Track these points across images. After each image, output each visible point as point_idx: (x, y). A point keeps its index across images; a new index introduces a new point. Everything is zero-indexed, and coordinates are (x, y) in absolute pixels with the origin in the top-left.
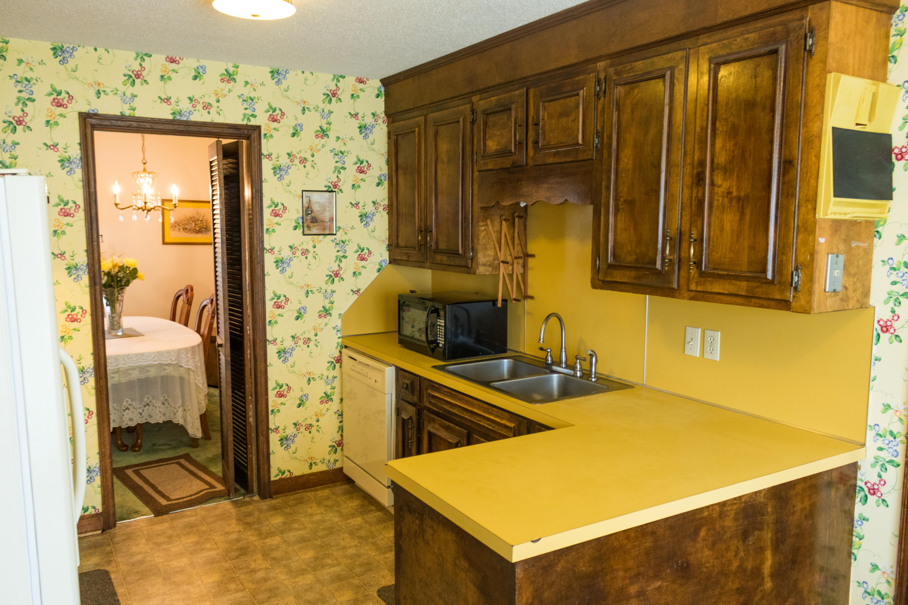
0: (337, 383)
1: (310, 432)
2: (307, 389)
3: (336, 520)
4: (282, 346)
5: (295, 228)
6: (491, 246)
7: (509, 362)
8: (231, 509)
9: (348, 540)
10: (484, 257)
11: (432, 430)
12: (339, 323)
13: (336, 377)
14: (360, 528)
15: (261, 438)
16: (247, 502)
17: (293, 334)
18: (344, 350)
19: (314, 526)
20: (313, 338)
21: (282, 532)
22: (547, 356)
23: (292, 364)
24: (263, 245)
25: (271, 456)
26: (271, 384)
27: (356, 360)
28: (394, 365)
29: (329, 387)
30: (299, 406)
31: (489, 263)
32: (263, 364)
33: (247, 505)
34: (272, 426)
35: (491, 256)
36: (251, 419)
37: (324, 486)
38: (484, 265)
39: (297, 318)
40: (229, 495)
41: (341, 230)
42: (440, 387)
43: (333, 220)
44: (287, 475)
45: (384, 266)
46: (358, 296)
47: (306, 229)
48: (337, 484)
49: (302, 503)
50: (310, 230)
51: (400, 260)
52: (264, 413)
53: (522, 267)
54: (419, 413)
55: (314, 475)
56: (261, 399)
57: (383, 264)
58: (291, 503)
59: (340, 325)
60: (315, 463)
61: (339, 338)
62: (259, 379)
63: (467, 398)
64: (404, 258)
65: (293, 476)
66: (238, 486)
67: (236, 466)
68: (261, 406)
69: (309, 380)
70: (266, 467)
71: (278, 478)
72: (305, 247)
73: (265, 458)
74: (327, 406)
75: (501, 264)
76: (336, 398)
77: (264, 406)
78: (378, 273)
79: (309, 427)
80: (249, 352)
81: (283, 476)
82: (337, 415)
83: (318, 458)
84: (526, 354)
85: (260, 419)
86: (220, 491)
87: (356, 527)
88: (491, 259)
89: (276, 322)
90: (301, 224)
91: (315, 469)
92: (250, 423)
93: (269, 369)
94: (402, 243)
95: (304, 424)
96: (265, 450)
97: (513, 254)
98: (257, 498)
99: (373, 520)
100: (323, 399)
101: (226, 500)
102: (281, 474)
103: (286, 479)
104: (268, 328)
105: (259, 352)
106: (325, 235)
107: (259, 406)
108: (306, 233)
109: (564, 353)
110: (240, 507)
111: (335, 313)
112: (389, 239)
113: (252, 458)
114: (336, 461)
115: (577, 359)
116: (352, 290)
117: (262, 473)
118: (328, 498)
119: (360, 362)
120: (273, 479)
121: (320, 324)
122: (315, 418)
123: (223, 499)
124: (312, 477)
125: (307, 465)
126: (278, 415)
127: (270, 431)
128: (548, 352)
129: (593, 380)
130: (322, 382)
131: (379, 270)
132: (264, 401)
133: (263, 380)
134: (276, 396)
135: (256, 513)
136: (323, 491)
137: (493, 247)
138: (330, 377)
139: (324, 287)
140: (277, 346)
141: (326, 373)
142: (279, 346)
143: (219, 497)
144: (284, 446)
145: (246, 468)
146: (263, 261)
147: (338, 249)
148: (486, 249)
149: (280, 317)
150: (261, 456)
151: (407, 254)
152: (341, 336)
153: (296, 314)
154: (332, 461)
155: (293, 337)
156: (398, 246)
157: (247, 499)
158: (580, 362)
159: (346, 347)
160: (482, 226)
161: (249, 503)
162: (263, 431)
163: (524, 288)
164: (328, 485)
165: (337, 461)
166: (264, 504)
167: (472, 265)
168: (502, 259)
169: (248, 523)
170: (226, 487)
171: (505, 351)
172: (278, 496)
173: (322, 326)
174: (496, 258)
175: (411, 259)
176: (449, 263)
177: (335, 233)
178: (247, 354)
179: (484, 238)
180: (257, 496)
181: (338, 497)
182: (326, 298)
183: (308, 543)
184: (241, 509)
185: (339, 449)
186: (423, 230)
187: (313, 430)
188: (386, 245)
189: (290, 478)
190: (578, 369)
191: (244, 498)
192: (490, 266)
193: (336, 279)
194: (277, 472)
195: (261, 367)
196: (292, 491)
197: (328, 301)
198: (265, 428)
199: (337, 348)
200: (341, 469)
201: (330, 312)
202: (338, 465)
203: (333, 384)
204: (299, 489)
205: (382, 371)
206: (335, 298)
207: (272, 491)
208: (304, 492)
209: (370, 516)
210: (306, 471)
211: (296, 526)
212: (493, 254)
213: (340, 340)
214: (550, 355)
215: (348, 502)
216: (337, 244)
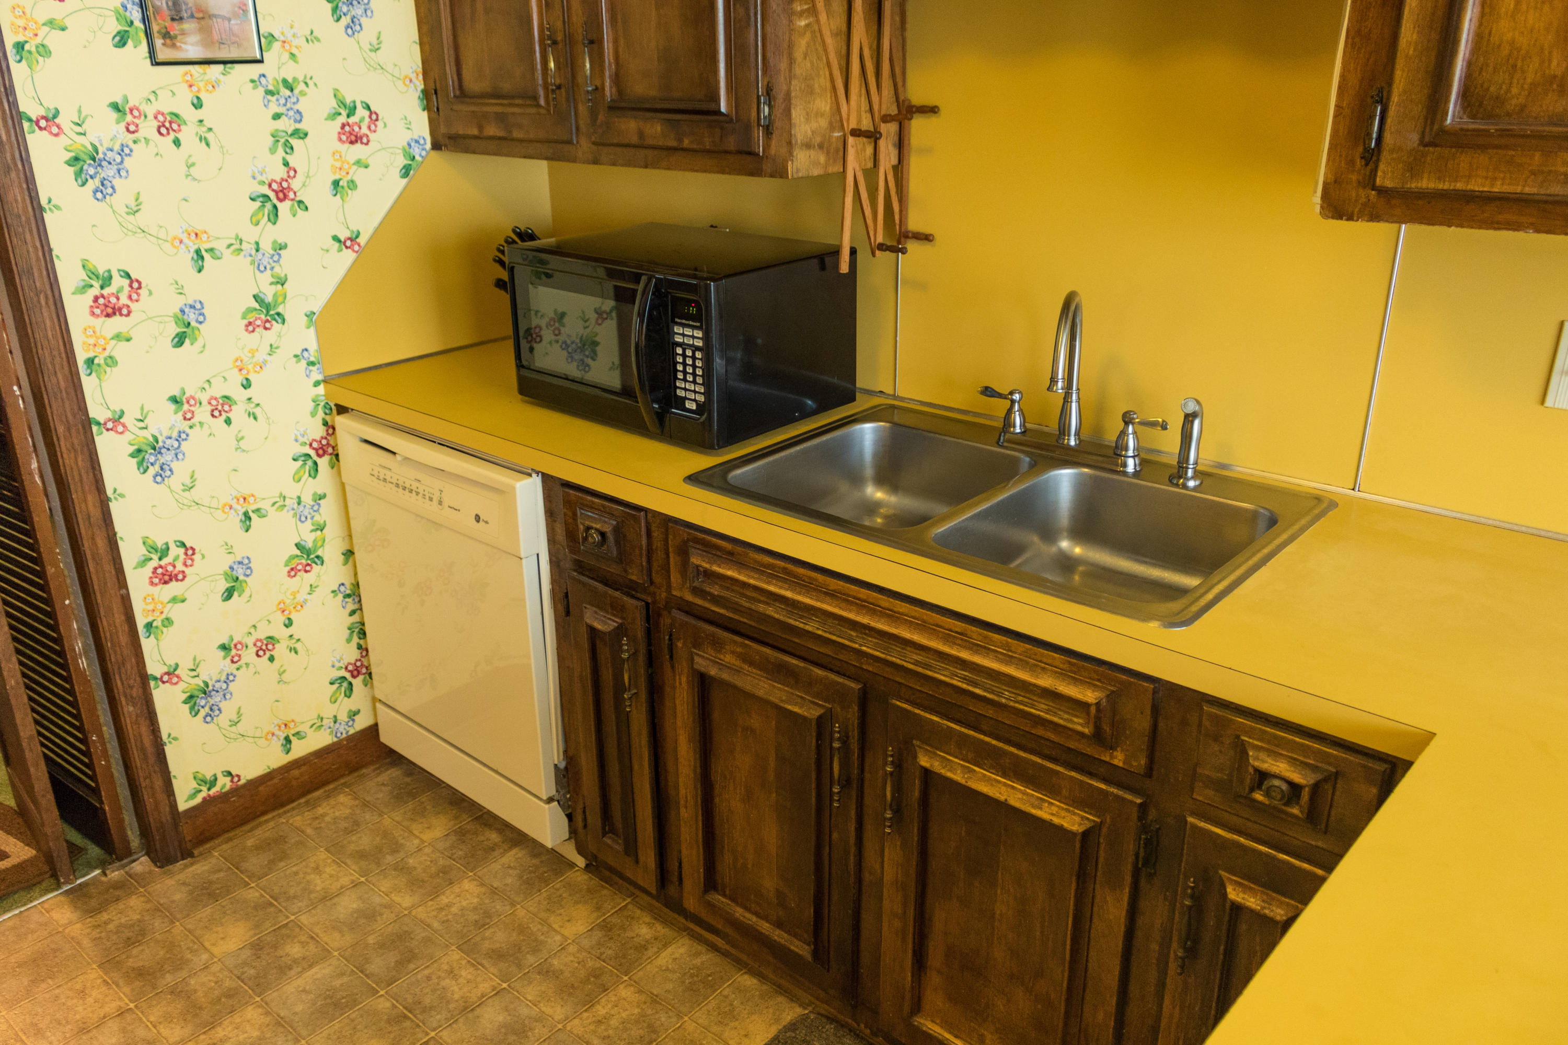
0: (329, 512)
1: (271, 659)
2: (245, 544)
3: (406, 900)
4: (144, 433)
5: (122, 40)
6: (822, 80)
7: (876, 430)
8: (71, 923)
9: (466, 973)
10: (808, 120)
11: (713, 671)
12: (310, 340)
13: (322, 497)
14: (484, 920)
15: (129, 710)
16: (118, 885)
17: (176, 392)
18: (340, 421)
19: (349, 939)
20: (239, 394)
21: (260, 985)
22: (1010, 411)
23: (188, 482)
24: (14, 104)
25: (169, 750)
26: (130, 552)
27: (394, 453)
28: (537, 473)
29: (308, 525)
30: (229, 594)
31: (818, 139)
32: (92, 499)
33: (118, 899)
34: (154, 667)
35: (822, 115)
36: (83, 663)
37: (331, 786)
38: (808, 146)
39: (180, 340)
40: (55, 876)
41: (277, 46)
42: (739, 549)
43: (245, 11)
44: (224, 784)
45: (418, 158)
46: (354, 255)
47: (158, 42)
48: (364, 771)
49: (284, 856)
50: (174, 46)
51: (476, 137)
52: (124, 639)
53: (894, 145)
54: (651, 615)
55: (299, 767)
56: (106, 601)
57: (416, 151)
58: (254, 863)
59: (313, 346)
60: (297, 734)
61: (317, 384)
62: (87, 545)
63: (863, 593)
64: (492, 130)
65: (242, 782)
66: (75, 837)
67: (57, 786)
68: (111, 622)
69: (247, 516)
70: (158, 783)
71: (198, 799)
72: (166, 105)
73: (152, 759)
74: (310, 578)
75: (851, 140)
76: (332, 552)
77: (119, 618)
78: (405, 181)
79: (265, 647)
80: (34, 465)
81: (212, 792)
82: (340, 596)
83: (303, 717)
84: (902, 399)
85: (113, 658)
86: (20, 868)
87: (473, 917)
88: (823, 123)
89: (111, 361)
90: (139, 24)
91: (300, 749)
92: (82, 673)
93: (115, 508)
94: (473, 84)
95: (250, 641)
96: (147, 741)
97: (876, 107)
98: (142, 864)
99: (509, 881)
100: (296, 561)
101: (48, 891)
102: (204, 789)
103: (223, 797)
104: (89, 383)
105: (71, 462)
106: (225, 62)
107: (104, 623)
108: (162, 55)
109: (1074, 405)
110: (98, 910)
111: (294, 311)
112: (426, 73)
113: (108, 766)
114: (353, 714)
115: (1127, 423)
116: (336, 239)
117: (149, 802)
118: (355, 825)
119: (406, 459)
120: (183, 806)
121: (253, 352)
122: (282, 619)
123: (37, 890)
124: (296, 773)
125: (277, 745)
126: (169, 634)
127: (152, 683)
128: (1013, 402)
129: (1191, 484)
130: (287, 517)
131: (406, 171)
132: (117, 607)
133: (101, 543)
134: (152, 583)
135: (157, 923)
136: (332, 802)
137: (828, 85)
138: (307, 499)
139: (250, 234)
140: (128, 436)
141: (293, 490)
142: (136, 435)
143: (23, 889)
144: (203, 712)
145: (96, 791)
146: (25, 160)
147: (274, 108)
148: (810, 91)
149: (124, 344)
150: (136, 755)
151: (501, 118)
152: (320, 377)
153: (173, 329)
154: (343, 717)
155: (174, 400)
156: (463, 94)
157: (115, 874)
158: (1135, 433)
159: (342, 410)
160: (802, 13)
161: (122, 888)
162: (131, 687)
163: (901, 211)
164: (342, 781)
165: (357, 713)
166: (170, 882)
167: (767, 146)
168: (853, 125)
169: (140, 973)
170: (39, 850)
171: (849, 397)
172: (208, 846)
173: (261, 356)
174: (837, 120)
175: (517, 134)
176: (673, 143)
177: (258, 57)
178: (31, 473)
179: (806, 55)
180: (145, 859)
181: (381, 815)
182: (260, 268)
183: (353, 1014)
184: (105, 916)
185: (358, 682)
186: (559, 38)
187: (280, 650)
188: (418, 93)
189: (236, 791)
190: (1130, 453)
191: (105, 874)
192: (821, 146)
193: (284, 208)
194: (194, 784)
195: (84, 505)
196: (244, 822)
197: (267, 277)
198: (135, 681)
199: (313, 414)
200: (373, 731)
201: (280, 309)
202: (362, 723)
203: (317, 518)
204: (264, 813)
205: (505, 494)
206: (288, 264)
207: (188, 838)
208: (280, 816)
209: (496, 866)
210: (275, 758)
211: (294, 950)
212: (828, 108)
213: (321, 390)
214: (1020, 410)
215: (416, 828)
216: (269, 93)
